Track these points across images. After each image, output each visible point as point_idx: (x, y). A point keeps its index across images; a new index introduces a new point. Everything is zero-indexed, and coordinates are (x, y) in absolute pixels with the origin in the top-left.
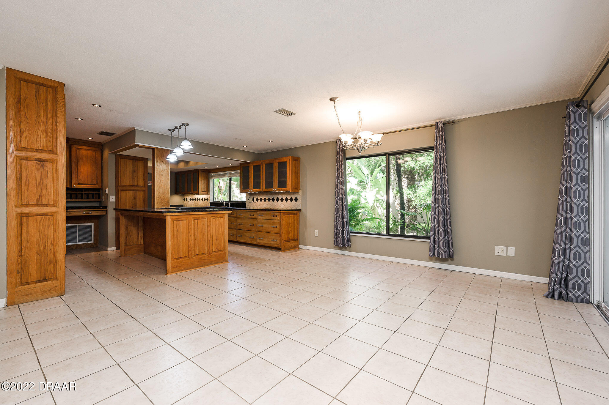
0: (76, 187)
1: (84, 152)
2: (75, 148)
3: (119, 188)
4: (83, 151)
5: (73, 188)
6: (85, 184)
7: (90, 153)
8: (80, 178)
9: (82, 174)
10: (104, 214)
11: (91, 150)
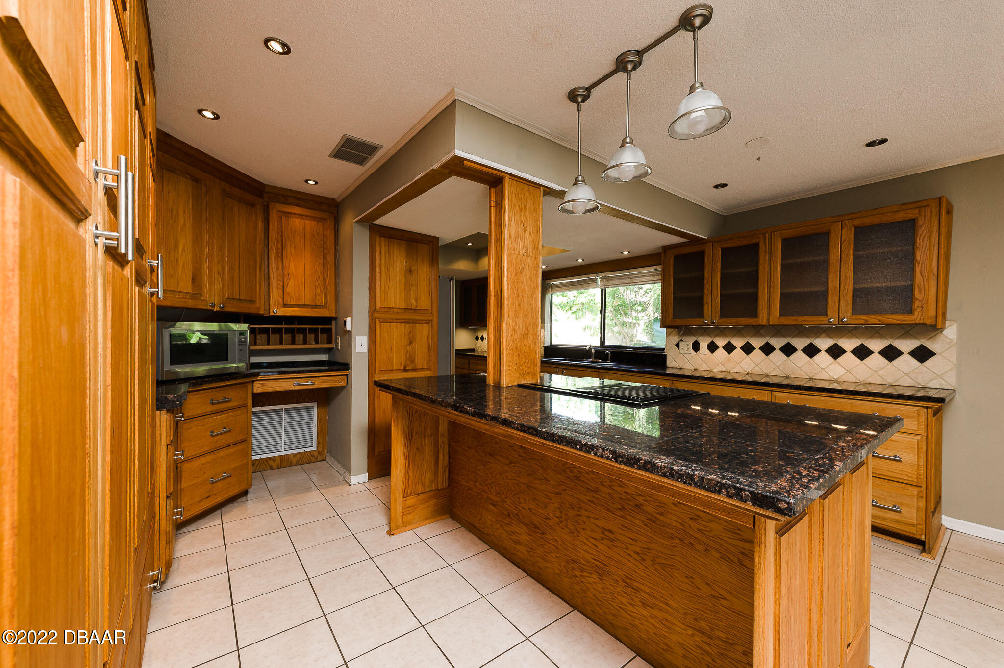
0: (278, 314)
1: (296, 222)
2: (279, 211)
3: (376, 315)
4: (294, 219)
5: (272, 316)
6: (299, 306)
7: (310, 225)
8: (288, 290)
9: (292, 279)
10: (342, 384)
11: (313, 218)
